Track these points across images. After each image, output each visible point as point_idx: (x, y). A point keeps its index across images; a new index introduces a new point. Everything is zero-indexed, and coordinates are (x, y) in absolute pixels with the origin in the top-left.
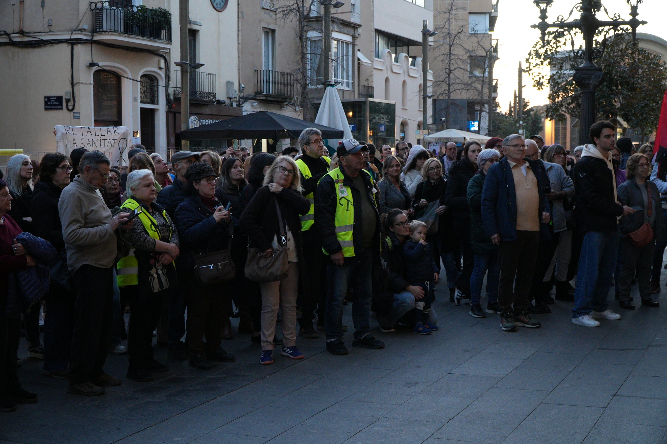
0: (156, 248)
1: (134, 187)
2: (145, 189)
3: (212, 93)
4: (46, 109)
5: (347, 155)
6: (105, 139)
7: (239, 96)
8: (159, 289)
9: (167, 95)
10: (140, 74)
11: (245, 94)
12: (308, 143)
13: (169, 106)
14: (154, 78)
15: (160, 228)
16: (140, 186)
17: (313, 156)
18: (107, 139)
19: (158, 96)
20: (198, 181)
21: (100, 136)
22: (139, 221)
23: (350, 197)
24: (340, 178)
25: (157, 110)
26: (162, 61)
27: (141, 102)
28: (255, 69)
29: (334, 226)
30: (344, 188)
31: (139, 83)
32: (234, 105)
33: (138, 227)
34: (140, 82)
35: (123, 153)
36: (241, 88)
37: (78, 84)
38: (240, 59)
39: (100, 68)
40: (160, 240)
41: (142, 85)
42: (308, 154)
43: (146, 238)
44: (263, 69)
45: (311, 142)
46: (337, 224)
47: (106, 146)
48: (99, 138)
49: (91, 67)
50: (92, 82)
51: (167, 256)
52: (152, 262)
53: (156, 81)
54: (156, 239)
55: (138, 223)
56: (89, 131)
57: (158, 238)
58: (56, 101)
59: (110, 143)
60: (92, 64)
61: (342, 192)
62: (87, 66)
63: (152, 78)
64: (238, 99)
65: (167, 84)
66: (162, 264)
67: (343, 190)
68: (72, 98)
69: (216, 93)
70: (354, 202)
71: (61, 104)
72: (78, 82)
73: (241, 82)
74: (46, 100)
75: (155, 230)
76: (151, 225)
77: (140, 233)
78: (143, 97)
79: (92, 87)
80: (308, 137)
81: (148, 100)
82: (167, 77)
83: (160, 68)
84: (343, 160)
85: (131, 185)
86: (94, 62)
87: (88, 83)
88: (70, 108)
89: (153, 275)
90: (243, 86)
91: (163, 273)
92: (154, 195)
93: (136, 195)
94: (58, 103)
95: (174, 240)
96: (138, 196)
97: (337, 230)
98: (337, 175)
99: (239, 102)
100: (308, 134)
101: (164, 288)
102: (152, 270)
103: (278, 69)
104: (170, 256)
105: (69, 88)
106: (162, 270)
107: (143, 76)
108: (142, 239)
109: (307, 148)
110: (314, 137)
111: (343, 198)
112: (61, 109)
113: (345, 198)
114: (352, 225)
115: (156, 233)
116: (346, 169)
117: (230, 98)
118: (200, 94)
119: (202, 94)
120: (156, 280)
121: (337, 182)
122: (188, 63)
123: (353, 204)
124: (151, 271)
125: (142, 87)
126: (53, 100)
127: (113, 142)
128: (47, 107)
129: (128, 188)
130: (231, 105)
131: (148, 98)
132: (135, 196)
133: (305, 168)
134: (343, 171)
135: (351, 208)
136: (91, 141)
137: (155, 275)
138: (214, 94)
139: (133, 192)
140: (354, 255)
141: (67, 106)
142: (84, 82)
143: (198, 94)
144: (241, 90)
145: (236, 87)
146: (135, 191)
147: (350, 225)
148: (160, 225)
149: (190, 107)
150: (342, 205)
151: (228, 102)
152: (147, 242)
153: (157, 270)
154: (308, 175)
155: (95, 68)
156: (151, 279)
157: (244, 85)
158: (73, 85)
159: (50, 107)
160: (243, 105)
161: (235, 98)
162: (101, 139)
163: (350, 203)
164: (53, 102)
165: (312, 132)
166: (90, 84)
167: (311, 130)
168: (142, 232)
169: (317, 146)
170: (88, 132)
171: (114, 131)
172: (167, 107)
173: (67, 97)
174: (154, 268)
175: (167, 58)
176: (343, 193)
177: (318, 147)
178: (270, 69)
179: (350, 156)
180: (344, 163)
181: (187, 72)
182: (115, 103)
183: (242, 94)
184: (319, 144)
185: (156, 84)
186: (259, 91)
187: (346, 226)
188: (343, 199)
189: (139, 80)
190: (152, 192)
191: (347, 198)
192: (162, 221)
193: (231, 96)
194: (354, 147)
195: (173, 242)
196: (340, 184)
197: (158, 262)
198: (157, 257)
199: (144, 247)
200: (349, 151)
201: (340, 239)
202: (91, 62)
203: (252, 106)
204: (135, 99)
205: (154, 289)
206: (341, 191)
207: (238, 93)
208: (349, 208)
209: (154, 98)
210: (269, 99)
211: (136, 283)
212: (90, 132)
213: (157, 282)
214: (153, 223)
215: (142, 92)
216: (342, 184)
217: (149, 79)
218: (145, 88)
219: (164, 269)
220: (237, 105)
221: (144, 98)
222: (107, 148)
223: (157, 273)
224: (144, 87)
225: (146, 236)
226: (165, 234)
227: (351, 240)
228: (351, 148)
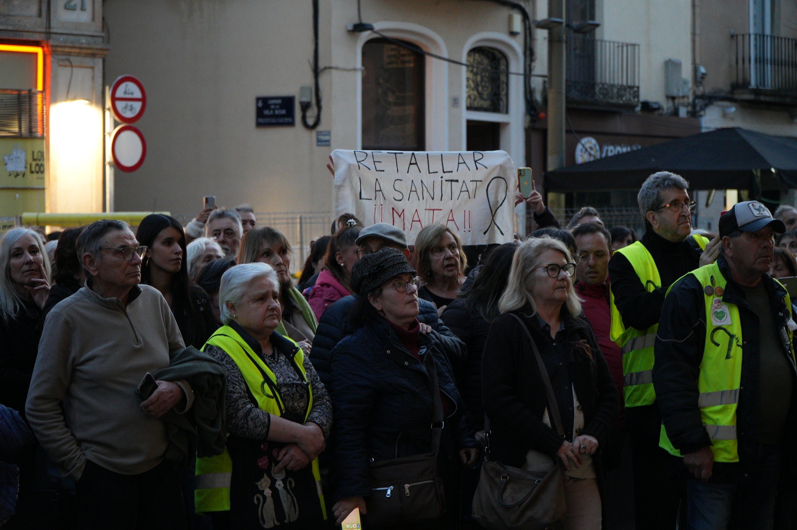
0: (270, 433)
1: (233, 302)
2: (254, 305)
3: (631, 87)
4: (259, 125)
5: (737, 236)
6: (452, 181)
7: (694, 93)
8: (276, 522)
9: (529, 92)
10: (468, 46)
11: (707, 88)
12: (657, 206)
13: (531, 115)
14: (499, 55)
15: (284, 389)
16: (246, 299)
17: (668, 236)
18: (457, 181)
19: (507, 95)
20: (377, 291)
21: (441, 173)
22: (236, 374)
23: (737, 329)
24: (717, 285)
25: (506, 124)
26: (517, 19)
27: (470, 108)
28: (732, 31)
29: (697, 391)
30: (725, 308)
31: (464, 68)
32: (683, 112)
33: (234, 387)
34: (467, 66)
35: (499, 210)
36: (699, 75)
37: (327, 71)
38: (697, 10)
39: (375, 36)
40: (282, 416)
41: (472, 71)
42: (656, 232)
43: (250, 411)
44: (752, 31)
45: (663, 205)
46: (704, 388)
47: (455, 195)
48: (437, 178)
49: (357, 33)
50: (359, 64)
51: (293, 452)
52: (263, 462)
53: (503, 62)
54: (272, 416)
55: (234, 378)
56: (413, 161)
57: (278, 413)
58: (282, 107)
59: (464, 188)
60: (359, 28)
61: (720, 316)
62: (349, 31)
63: (493, 55)
64: (691, 100)
65: (528, 69)
66: (285, 467)
67: (722, 312)
68: (314, 101)
69: (638, 88)
70: (743, 340)
71: (290, 113)
72: (328, 65)
73: (698, 61)
74: (260, 104)
75: (271, 394)
76: (263, 384)
77: (237, 400)
78: (473, 97)
79: (359, 77)
80: (658, 193)
81: (486, 104)
82: (528, 53)
83: (513, 34)
84: (729, 244)
85: (228, 298)
86: (365, 21)
87: (351, 67)
88: (311, 122)
89: (263, 491)
90: (703, 70)
91: (285, 487)
92: (274, 319)
93: (237, 318)
94: (284, 112)
95: (317, 418)
96: (241, 322)
97: (702, 401)
98: (712, 277)
99: (694, 105)
100: (658, 186)
101: (286, 521)
102: (262, 480)
103: (784, 32)
104: (303, 451)
105: (309, 80)
106: (284, 481)
107: (475, 51)
108: (241, 414)
109: (653, 217)
110: (670, 195)
111: (719, 328)
112: (291, 124)
113: (725, 330)
114: (736, 391)
115: (273, 401)
116: (731, 264)
117: (673, 98)
118: (603, 88)
119: (607, 89)
120: (270, 501)
121: (711, 291)
122: (561, 23)
123: (741, 344)
124: (259, 483)
125: (471, 76)
126: (276, 104)
127: (471, 186)
128: (261, 120)
129: (222, 303)
130: (676, 113)
131: (485, 100)
132: (236, 321)
133: (646, 264)
134: (724, 270)
135: (738, 353)
136: (418, 184)
137: (268, 492)
138: (635, 90)
139: (230, 312)
140: (737, 460)
141: (304, 118)
142: (340, 65)
143: (597, 89)
144: (698, 79)
145: (687, 73)
146: (235, 310)
147: (731, 391)
148: (286, 385)
149: (566, 119)
150: (717, 345)
151: (666, 106)
152: (252, 419)
153: (274, 481)
154: (652, 279)
155: (366, 36)
156: (258, 499)
157: (705, 67)
158: (316, 72)
159: (267, 120)
160: (702, 113)
161: (683, 97)
162: (444, 180)
163: (735, 341)
164: (274, 110)
165: (666, 183)
166: (355, 70)
167: (665, 178)
168: (241, 398)
169: (677, 215)
170: (411, 164)
171: (475, 162)
172: (528, 118)
173: (305, 99)
174: (265, 475)
175: (528, 10)
176: (720, 318)
177: (680, 215)
178: (768, 31)
179: (743, 239)
180: (729, 253)
181: (560, 41)
182: (410, 110)
183: (701, 89)
184: (680, 210)
185: (503, 67)
186: (741, 81)
187: (723, 393)
188: (721, 332)
189: (464, 60)
190: (269, 313)
191: (729, 330)
192: (292, 375)
193: (675, 93)
194: (756, 219)
195: (314, 422)
196: (716, 298)
197: (277, 463)
198: (275, 453)
199: (245, 430)
200: (743, 226)
201: (708, 423)
202: (356, 21)
203: (725, 115)
204: (455, 102)
205: (264, 522)
206: (716, 313)
207: (690, 85)
208: (732, 353)
209: (499, 99)
210: (762, 98)
211: (227, 508)
212: (416, 164)
213: (272, 506)
214: (267, 379)
215: (472, 85)
216: (721, 298)
217: (488, 57)
218: (479, 78)
219: (289, 479)
220: (688, 112)
221: (475, 99)
222: (457, 202)
223: (272, 487)
224: (476, 74)
225: (249, 406)
226: (296, 404)
227: (732, 425)
228: (750, 220)
